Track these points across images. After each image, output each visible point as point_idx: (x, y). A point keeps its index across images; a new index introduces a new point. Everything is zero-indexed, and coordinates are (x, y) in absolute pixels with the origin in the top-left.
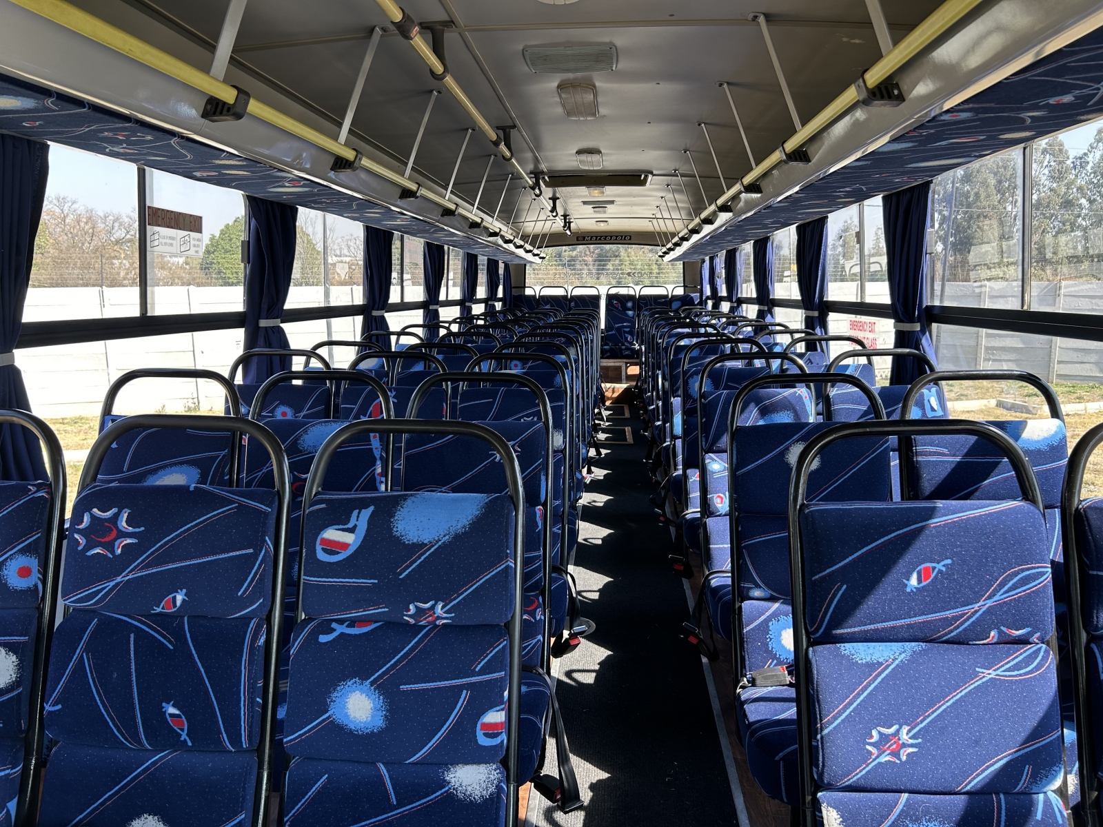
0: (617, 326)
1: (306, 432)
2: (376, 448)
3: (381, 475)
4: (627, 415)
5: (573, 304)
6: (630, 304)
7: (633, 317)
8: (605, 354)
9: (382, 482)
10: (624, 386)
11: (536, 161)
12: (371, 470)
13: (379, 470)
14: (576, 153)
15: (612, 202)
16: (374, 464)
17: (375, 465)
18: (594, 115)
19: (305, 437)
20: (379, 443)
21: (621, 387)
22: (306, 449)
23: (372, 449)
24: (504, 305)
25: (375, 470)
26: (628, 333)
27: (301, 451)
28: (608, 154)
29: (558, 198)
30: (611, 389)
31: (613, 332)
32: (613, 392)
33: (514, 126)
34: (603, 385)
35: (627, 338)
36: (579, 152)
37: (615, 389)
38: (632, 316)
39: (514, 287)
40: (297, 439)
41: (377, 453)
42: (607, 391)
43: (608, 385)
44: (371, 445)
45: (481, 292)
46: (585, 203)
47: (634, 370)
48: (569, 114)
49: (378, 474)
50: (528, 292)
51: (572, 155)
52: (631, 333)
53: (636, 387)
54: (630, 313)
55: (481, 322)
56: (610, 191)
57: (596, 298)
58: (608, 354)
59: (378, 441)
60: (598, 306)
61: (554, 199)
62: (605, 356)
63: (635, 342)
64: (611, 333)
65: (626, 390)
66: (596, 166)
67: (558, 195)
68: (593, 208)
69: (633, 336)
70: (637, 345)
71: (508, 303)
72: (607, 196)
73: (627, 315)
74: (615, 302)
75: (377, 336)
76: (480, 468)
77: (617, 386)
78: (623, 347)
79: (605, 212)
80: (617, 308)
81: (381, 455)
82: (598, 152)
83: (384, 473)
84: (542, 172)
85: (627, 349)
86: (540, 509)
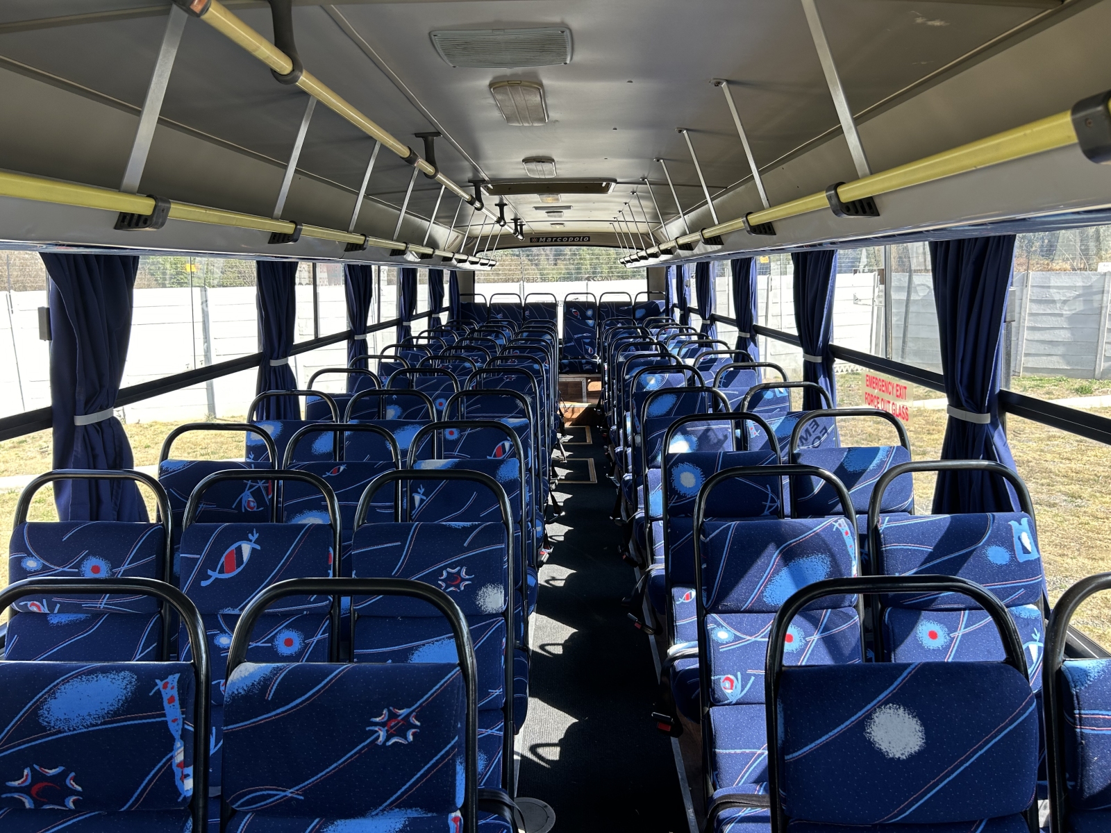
0: (576, 336)
1: (52, 693)
2: (174, 721)
3: (184, 764)
4: (589, 440)
5: (527, 313)
6: (590, 313)
7: (593, 327)
8: (563, 369)
9: (188, 775)
10: (586, 405)
11: (475, 170)
12: (164, 760)
13: (179, 757)
14: (523, 161)
15: (569, 207)
16: (170, 747)
17: (172, 750)
18: (543, 120)
19: (52, 703)
20: (179, 711)
21: (582, 406)
22: (52, 724)
23: (167, 722)
24: (451, 316)
25: (172, 758)
26: (588, 344)
27: (44, 729)
28: (561, 163)
29: (506, 205)
30: (571, 409)
31: (573, 344)
32: (573, 412)
33: (438, 134)
34: (561, 405)
35: (587, 350)
36: (526, 161)
37: (575, 409)
38: (592, 325)
39: (462, 295)
40: (38, 707)
41: (175, 730)
42: (566, 411)
43: (568, 404)
44: (164, 715)
45: (423, 304)
46: (537, 208)
47: (596, 386)
48: (509, 119)
49: (179, 765)
50: (478, 300)
51: (517, 163)
52: (592, 344)
53: (599, 406)
54: (590, 322)
55: (423, 342)
56: (565, 198)
57: (553, 306)
58: (567, 369)
59: (178, 706)
60: (554, 315)
61: (501, 206)
62: (564, 371)
63: (596, 355)
64: (569, 344)
65: (588, 410)
66: (548, 175)
67: (505, 202)
68: (547, 212)
69: (593, 348)
70: (598, 358)
71: (455, 312)
72: (562, 202)
73: (587, 325)
74: (574, 310)
75: (278, 396)
76: (352, 756)
77: (577, 405)
78: (584, 361)
79: (561, 216)
80: (576, 318)
81: (184, 730)
82: (549, 160)
83: (191, 760)
84: (483, 181)
85: (588, 363)
86: (456, 819)
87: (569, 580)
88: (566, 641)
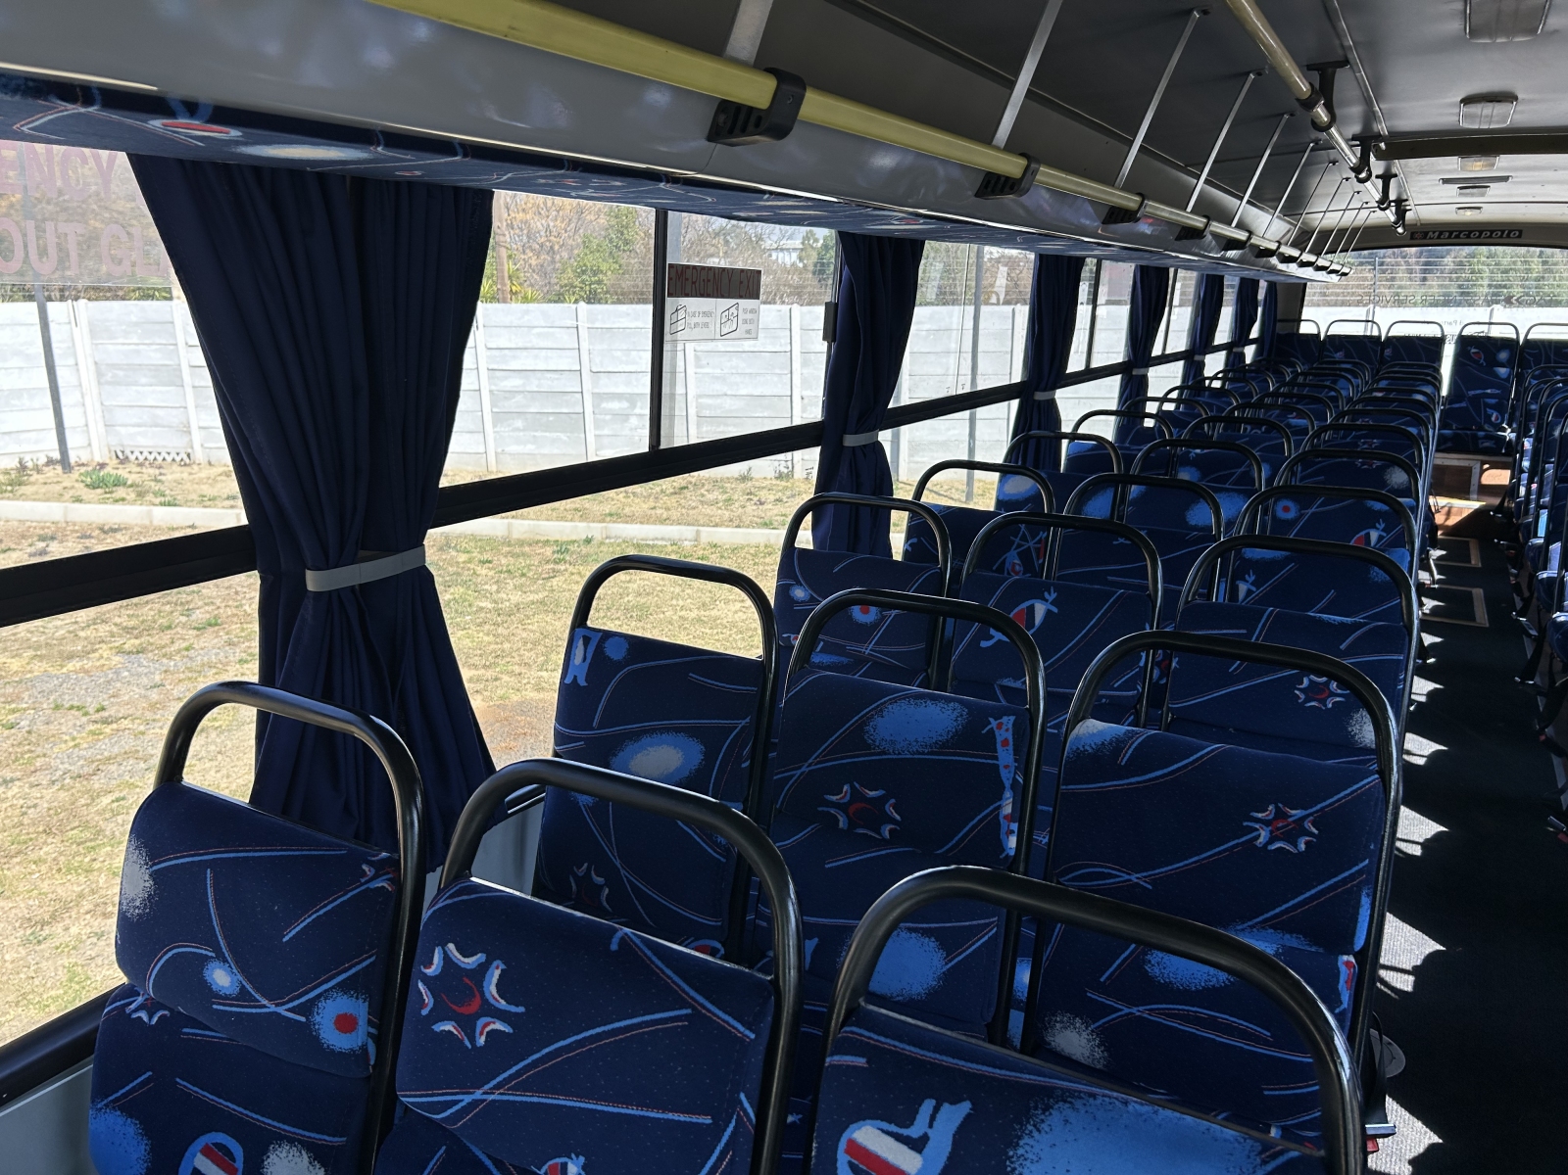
0: (1471, 393)
1: (879, 711)
2: (1006, 767)
3: (1010, 818)
4: (1475, 561)
5: (1388, 352)
6: (1503, 356)
7: (1507, 379)
8: (1444, 446)
9: (1012, 832)
10: (1475, 505)
11: (1369, 117)
12: (992, 807)
13: (1008, 809)
14: (1461, 101)
15: (1505, 179)
16: (999, 796)
17: (1000, 799)
18: (1533, 31)
19: (878, 721)
20: (1012, 757)
21: (1465, 507)
22: (877, 744)
23: (998, 766)
24: (1258, 353)
25: (999, 807)
26: (1492, 407)
27: (869, 747)
28: (1530, 101)
29: (1396, 176)
30: (1446, 509)
31: (1463, 405)
32: (1448, 514)
33: (1345, 62)
34: (1432, 500)
35: (1490, 416)
36: (1467, 101)
37: (1453, 510)
38: (1505, 376)
39: (1280, 321)
40: (869, 718)
41: (1006, 776)
42: (1438, 511)
43: (1442, 501)
44: (996, 758)
45: (1223, 334)
46: (1446, 181)
47: (1499, 477)
48: (1475, 33)
49: (1006, 817)
50: (1306, 328)
51: (1452, 105)
52: (1500, 408)
53: (1499, 509)
54: (1503, 371)
55: (1217, 384)
56: (1505, 162)
57: (1437, 344)
58: (1449, 444)
59: (1011, 752)
60: (1437, 357)
61: (1386, 177)
62: (1443, 447)
63: (1504, 425)
64: (1457, 405)
65: (1477, 513)
66: (1498, 122)
67: (1394, 170)
68: (1460, 188)
69: (1502, 413)
70: (1509, 430)
71: (1267, 347)
72: (1498, 169)
73: (1496, 376)
74: (1473, 350)
75: (1039, 439)
76: (1220, 853)
77: (1457, 503)
78: (1481, 434)
79: (1483, 195)
80: (1476, 362)
81: (1014, 779)
82: (1506, 97)
83: (1017, 815)
84: (1379, 137)
85: (1489, 437)
86: (1348, 964)
87: (1434, 757)
88: (1427, 840)
